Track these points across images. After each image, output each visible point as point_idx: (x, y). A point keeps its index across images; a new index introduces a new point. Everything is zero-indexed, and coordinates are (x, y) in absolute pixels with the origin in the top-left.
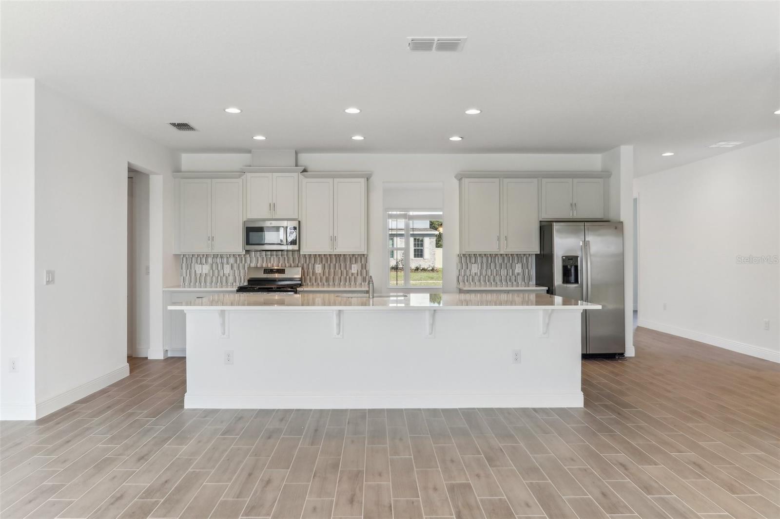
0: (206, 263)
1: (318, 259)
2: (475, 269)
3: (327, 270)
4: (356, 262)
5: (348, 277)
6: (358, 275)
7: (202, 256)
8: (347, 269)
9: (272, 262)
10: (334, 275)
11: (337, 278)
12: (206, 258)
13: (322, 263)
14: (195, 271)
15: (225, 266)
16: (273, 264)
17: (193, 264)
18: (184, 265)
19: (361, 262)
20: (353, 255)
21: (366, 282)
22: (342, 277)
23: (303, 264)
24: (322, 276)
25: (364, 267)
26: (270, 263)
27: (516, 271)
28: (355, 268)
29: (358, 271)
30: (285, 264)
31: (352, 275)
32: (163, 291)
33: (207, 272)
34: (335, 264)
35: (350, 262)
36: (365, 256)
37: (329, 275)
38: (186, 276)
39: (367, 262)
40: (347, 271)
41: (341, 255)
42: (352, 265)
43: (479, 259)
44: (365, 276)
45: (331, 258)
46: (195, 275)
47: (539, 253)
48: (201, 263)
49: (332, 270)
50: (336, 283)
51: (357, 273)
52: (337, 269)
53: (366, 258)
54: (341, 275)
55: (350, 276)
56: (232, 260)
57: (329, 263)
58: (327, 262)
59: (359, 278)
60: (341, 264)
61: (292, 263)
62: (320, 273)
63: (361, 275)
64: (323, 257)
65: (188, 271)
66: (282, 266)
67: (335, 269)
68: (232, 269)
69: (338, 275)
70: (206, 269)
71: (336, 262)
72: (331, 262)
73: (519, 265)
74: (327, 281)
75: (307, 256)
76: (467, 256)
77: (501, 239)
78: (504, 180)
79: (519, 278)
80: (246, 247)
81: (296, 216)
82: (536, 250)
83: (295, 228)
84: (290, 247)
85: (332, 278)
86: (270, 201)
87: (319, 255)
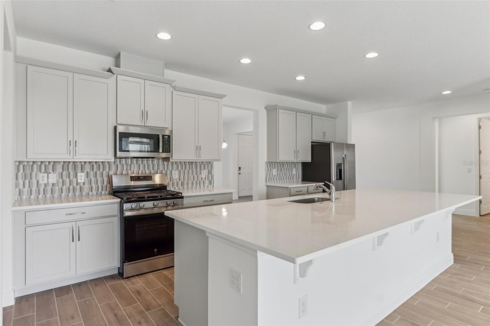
0: (53, 171)
1: (175, 166)
2: (275, 172)
3: (182, 176)
4: (204, 169)
5: (198, 181)
6: (205, 179)
7: (47, 164)
8: (198, 174)
9: (132, 170)
10: (188, 180)
11: (190, 182)
12: (53, 165)
13: (178, 169)
14: (38, 182)
15: (79, 174)
16: (133, 171)
17: (34, 174)
18: (20, 174)
19: (208, 168)
20: (202, 162)
21: (211, 185)
22: (194, 181)
23: (162, 171)
24: (178, 181)
25: (210, 172)
26: (131, 170)
27: (293, 173)
28: (204, 173)
29: (206, 175)
30: (146, 171)
31: (202, 180)
32: (14, 211)
33: (55, 182)
34: (189, 171)
35: (200, 169)
36: (211, 163)
37: (184, 180)
38: (24, 187)
39: (212, 169)
40: (198, 176)
41: (193, 162)
42: (202, 171)
44: (211, 179)
45: (185, 165)
46: (37, 186)
47: (310, 161)
48: (46, 171)
49: (186, 176)
50: (189, 187)
51: (205, 178)
52: (190, 174)
53: (212, 165)
54: (194, 180)
55: (200, 180)
56: (87, 168)
57: (184, 169)
58: (182, 169)
59: (207, 182)
60: (193, 170)
61: (151, 169)
62: (177, 179)
63: (208, 179)
64: (179, 164)
65: (27, 182)
66: (142, 174)
67: (189, 174)
68: (87, 177)
69: (191, 180)
70: (53, 178)
71: (189, 169)
72: (185, 169)
73: (294, 169)
74: (182, 184)
75: (165, 163)
76: (271, 164)
77: (296, 152)
78: (298, 113)
79: (295, 177)
80: (119, 154)
81: (167, 125)
82: (309, 159)
83: (169, 136)
84: (164, 155)
85: (186, 182)
86: (142, 108)
87: (176, 162)
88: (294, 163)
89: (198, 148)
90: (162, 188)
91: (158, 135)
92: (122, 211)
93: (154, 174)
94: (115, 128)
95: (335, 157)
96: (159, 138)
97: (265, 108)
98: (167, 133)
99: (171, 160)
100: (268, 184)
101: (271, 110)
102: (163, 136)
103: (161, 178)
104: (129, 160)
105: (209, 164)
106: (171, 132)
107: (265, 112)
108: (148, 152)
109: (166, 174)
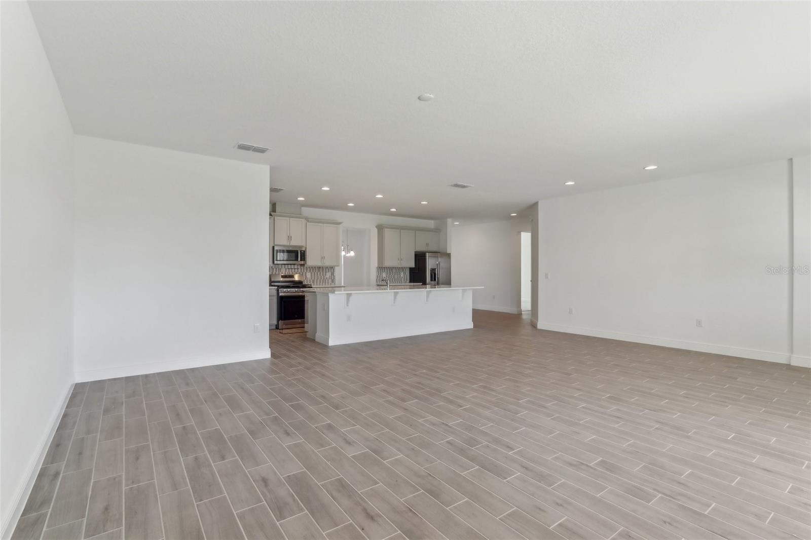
1: (309, 269)
2: (384, 275)
3: (313, 276)
5: (324, 280)
8: (324, 275)
11: (318, 280)
13: (310, 271)
19: (331, 271)
20: (326, 267)
21: (333, 282)
22: (321, 280)
23: (300, 272)
25: (333, 274)
26: (283, 272)
27: (401, 276)
28: (328, 275)
29: (330, 275)
30: (290, 272)
31: (327, 279)
34: (318, 273)
35: (325, 271)
37: (314, 279)
39: (334, 271)
41: (320, 267)
42: (327, 272)
43: (386, 270)
44: (333, 279)
45: (316, 269)
47: (414, 267)
49: (316, 276)
50: (318, 284)
52: (319, 275)
53: (334, 269)
58: (313, 272)
59: (330, 281)
60: (321, 273)
61: (293, 271)
62: (309, 278)
63: (331, 278)
64: (311, 268)
66: (288, 274)
72: (315, 272)
73: (402, 273)
74: (313, 282)
75: (302, 267)
76: (381, 268)
77: (400, 259)
78: (402, 231)
79: (403, 279)
80: (276, 262)
81: (303, 244)
82: (413, 265)
83: (304, 251)
84: (302, 262)
85: (316, 281)
86: (289, 235)
87: (309, 267)
88: (403, 269)
89: (323, 258)
90: (300, 282)
91: (298, 251)
92: (278, 293)
93: (295, 274)
94: (273, 247)
95: (430, 263)
96: (298, 253)
97: (376, 227)
98: (304, 249)
99: (306, 266)
100: (378, 283)
101: (380, 228)
102: (301, 251)
103: (299, 277)
104: (280, 266)
105: (332, 268)
106: (306, 249)
107: (376, 230)
108: (286, 260)
109: (303, 274)
